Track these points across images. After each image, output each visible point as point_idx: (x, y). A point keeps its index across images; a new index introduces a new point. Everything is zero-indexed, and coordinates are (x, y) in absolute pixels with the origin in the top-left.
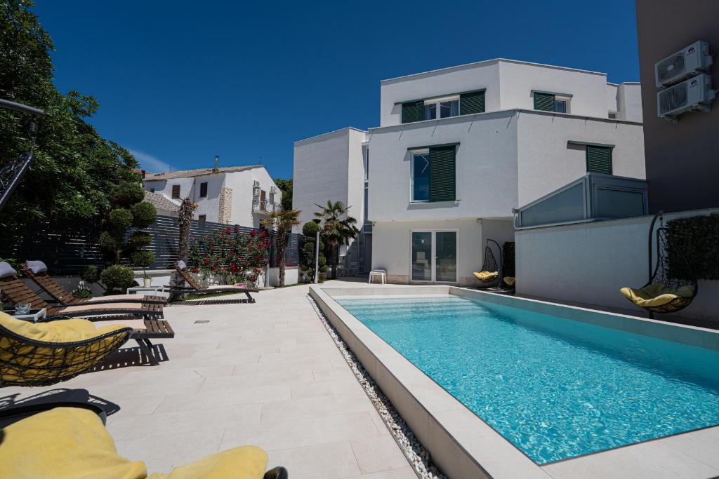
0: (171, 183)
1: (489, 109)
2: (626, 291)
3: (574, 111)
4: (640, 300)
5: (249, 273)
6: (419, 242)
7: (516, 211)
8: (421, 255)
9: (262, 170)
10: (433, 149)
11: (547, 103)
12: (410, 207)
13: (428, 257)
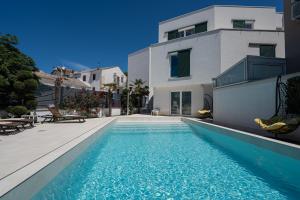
0: (82, 75)
1: (209, 30)
2: (257, 120)
3: (255, 28)
4: (264, 126)
5: (94, 110)
6: (174, 96)
7: (214, 79)
8: (175, 103)
9: (118, 68)
10: (179, 52)
11: (240, 25)
12: (169, 80)
13: (178, 104)
